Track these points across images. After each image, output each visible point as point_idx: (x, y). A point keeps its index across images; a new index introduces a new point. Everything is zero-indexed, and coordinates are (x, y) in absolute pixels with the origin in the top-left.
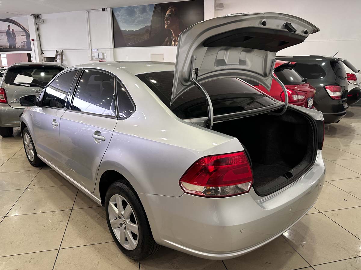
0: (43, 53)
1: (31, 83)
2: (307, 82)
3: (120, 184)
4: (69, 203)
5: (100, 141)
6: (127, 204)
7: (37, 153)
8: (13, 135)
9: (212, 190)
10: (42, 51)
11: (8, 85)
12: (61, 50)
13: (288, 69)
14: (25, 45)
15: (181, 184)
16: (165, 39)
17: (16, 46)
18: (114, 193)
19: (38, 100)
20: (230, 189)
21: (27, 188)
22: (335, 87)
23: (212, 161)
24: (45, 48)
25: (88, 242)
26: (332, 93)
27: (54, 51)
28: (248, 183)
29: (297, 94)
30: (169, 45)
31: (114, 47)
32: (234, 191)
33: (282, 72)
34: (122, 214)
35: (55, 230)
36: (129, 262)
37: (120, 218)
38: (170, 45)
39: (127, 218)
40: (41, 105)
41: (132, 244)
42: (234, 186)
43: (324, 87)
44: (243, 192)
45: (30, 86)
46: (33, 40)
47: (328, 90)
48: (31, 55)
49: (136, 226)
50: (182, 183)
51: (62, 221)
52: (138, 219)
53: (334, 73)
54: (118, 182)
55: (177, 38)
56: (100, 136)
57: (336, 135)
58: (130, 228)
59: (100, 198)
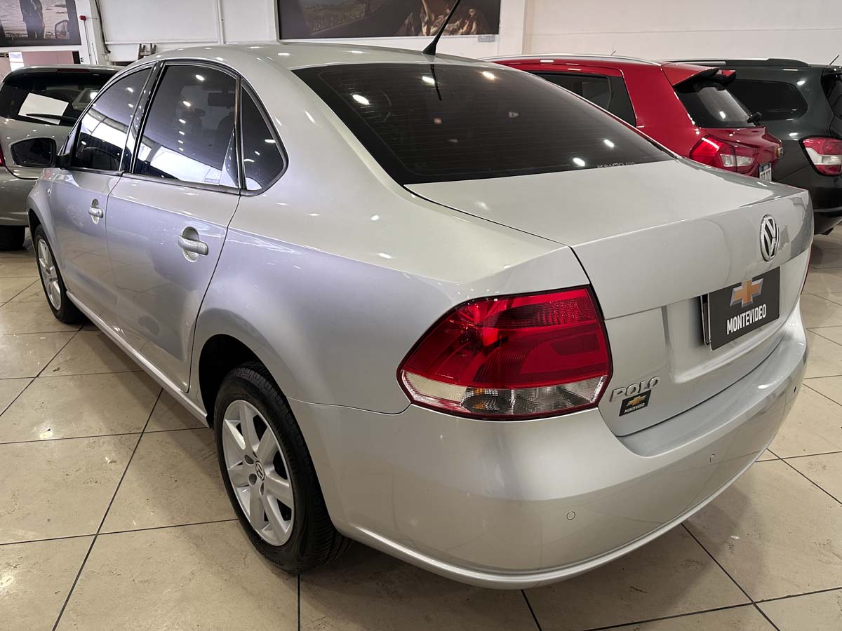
0: (110, 52)
1: (61, 115)
2: (759, 125)
3: (248, 374)
4: (138, 416)
5: (197, 254)
6: (266, 427)
7: (67, 288)
8: (23, 245)
9: (490, 397)
10: (106, 46)
11: (7, 120)
12: (151, 44)
13: (714, 88)
14: (66, 30)
15: (404, 379)
16: (406, 19)
17: (43, 31)
18: (234, 396)
19: (64, 153)
20: (541, 395)
21: (37, 376)
22: (829, 143)
23: (493, 314)
24: (113, 37)
25: (173, 518)
26: (821, 157)
27: (135, 46)
28: (596, 379)
29: (735, 152)
30: (413, 34)
31: (281, 38)
32: (553, 402)
33: (698, 93)
34: (254, 453)
35: (93, 484)
36: (273, 575)
37: (251, 461)
38: (417, 35)
39: (267, 464)
40: (69, 164)
41: (279, 531)
42: (555, 387)
43: (801, 142)
44: (580, 405)
45: (59, 125)
46: (83, 18)
47: (809, 150)
48: (80, 57)
49: (287, 484)
50: (405, 376)
51: (115, 462)
52: (293, 468)
53: (829, 106)
54: (244, 367)
55: (433, 17)
56: (195, 243)
57: (821, 266)
58: (273, 490)
59: (204, 407)
